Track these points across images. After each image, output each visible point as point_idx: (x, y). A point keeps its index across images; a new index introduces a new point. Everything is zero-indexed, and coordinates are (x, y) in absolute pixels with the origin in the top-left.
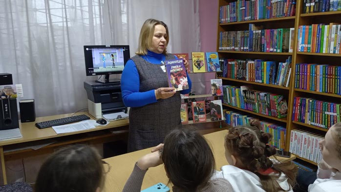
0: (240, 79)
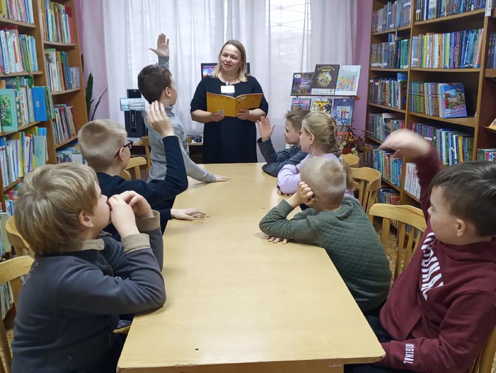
0: (382, 104)
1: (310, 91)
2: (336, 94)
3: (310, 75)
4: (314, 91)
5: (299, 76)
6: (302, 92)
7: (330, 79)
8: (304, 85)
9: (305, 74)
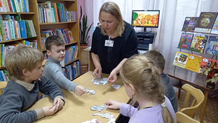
1: (194, 29)
2: (211, 33)
3: (196, 18)
4: (197, 29)
5: (189, 19)
6: (189, 29)
7: (209, 22)
8: (191, 25)
9: (193, 18)
